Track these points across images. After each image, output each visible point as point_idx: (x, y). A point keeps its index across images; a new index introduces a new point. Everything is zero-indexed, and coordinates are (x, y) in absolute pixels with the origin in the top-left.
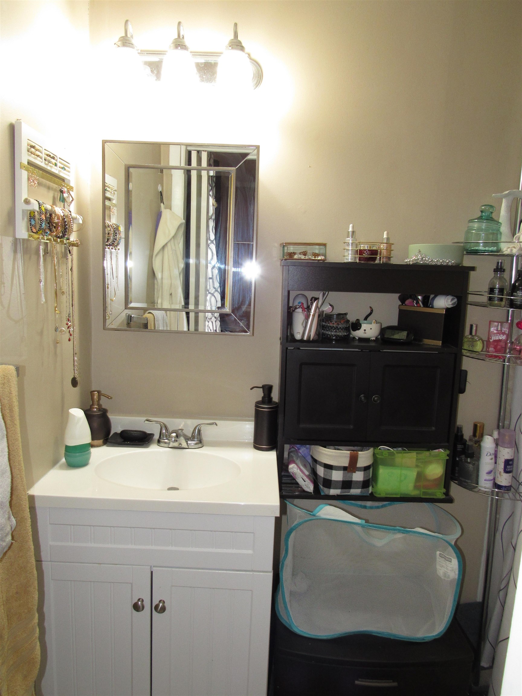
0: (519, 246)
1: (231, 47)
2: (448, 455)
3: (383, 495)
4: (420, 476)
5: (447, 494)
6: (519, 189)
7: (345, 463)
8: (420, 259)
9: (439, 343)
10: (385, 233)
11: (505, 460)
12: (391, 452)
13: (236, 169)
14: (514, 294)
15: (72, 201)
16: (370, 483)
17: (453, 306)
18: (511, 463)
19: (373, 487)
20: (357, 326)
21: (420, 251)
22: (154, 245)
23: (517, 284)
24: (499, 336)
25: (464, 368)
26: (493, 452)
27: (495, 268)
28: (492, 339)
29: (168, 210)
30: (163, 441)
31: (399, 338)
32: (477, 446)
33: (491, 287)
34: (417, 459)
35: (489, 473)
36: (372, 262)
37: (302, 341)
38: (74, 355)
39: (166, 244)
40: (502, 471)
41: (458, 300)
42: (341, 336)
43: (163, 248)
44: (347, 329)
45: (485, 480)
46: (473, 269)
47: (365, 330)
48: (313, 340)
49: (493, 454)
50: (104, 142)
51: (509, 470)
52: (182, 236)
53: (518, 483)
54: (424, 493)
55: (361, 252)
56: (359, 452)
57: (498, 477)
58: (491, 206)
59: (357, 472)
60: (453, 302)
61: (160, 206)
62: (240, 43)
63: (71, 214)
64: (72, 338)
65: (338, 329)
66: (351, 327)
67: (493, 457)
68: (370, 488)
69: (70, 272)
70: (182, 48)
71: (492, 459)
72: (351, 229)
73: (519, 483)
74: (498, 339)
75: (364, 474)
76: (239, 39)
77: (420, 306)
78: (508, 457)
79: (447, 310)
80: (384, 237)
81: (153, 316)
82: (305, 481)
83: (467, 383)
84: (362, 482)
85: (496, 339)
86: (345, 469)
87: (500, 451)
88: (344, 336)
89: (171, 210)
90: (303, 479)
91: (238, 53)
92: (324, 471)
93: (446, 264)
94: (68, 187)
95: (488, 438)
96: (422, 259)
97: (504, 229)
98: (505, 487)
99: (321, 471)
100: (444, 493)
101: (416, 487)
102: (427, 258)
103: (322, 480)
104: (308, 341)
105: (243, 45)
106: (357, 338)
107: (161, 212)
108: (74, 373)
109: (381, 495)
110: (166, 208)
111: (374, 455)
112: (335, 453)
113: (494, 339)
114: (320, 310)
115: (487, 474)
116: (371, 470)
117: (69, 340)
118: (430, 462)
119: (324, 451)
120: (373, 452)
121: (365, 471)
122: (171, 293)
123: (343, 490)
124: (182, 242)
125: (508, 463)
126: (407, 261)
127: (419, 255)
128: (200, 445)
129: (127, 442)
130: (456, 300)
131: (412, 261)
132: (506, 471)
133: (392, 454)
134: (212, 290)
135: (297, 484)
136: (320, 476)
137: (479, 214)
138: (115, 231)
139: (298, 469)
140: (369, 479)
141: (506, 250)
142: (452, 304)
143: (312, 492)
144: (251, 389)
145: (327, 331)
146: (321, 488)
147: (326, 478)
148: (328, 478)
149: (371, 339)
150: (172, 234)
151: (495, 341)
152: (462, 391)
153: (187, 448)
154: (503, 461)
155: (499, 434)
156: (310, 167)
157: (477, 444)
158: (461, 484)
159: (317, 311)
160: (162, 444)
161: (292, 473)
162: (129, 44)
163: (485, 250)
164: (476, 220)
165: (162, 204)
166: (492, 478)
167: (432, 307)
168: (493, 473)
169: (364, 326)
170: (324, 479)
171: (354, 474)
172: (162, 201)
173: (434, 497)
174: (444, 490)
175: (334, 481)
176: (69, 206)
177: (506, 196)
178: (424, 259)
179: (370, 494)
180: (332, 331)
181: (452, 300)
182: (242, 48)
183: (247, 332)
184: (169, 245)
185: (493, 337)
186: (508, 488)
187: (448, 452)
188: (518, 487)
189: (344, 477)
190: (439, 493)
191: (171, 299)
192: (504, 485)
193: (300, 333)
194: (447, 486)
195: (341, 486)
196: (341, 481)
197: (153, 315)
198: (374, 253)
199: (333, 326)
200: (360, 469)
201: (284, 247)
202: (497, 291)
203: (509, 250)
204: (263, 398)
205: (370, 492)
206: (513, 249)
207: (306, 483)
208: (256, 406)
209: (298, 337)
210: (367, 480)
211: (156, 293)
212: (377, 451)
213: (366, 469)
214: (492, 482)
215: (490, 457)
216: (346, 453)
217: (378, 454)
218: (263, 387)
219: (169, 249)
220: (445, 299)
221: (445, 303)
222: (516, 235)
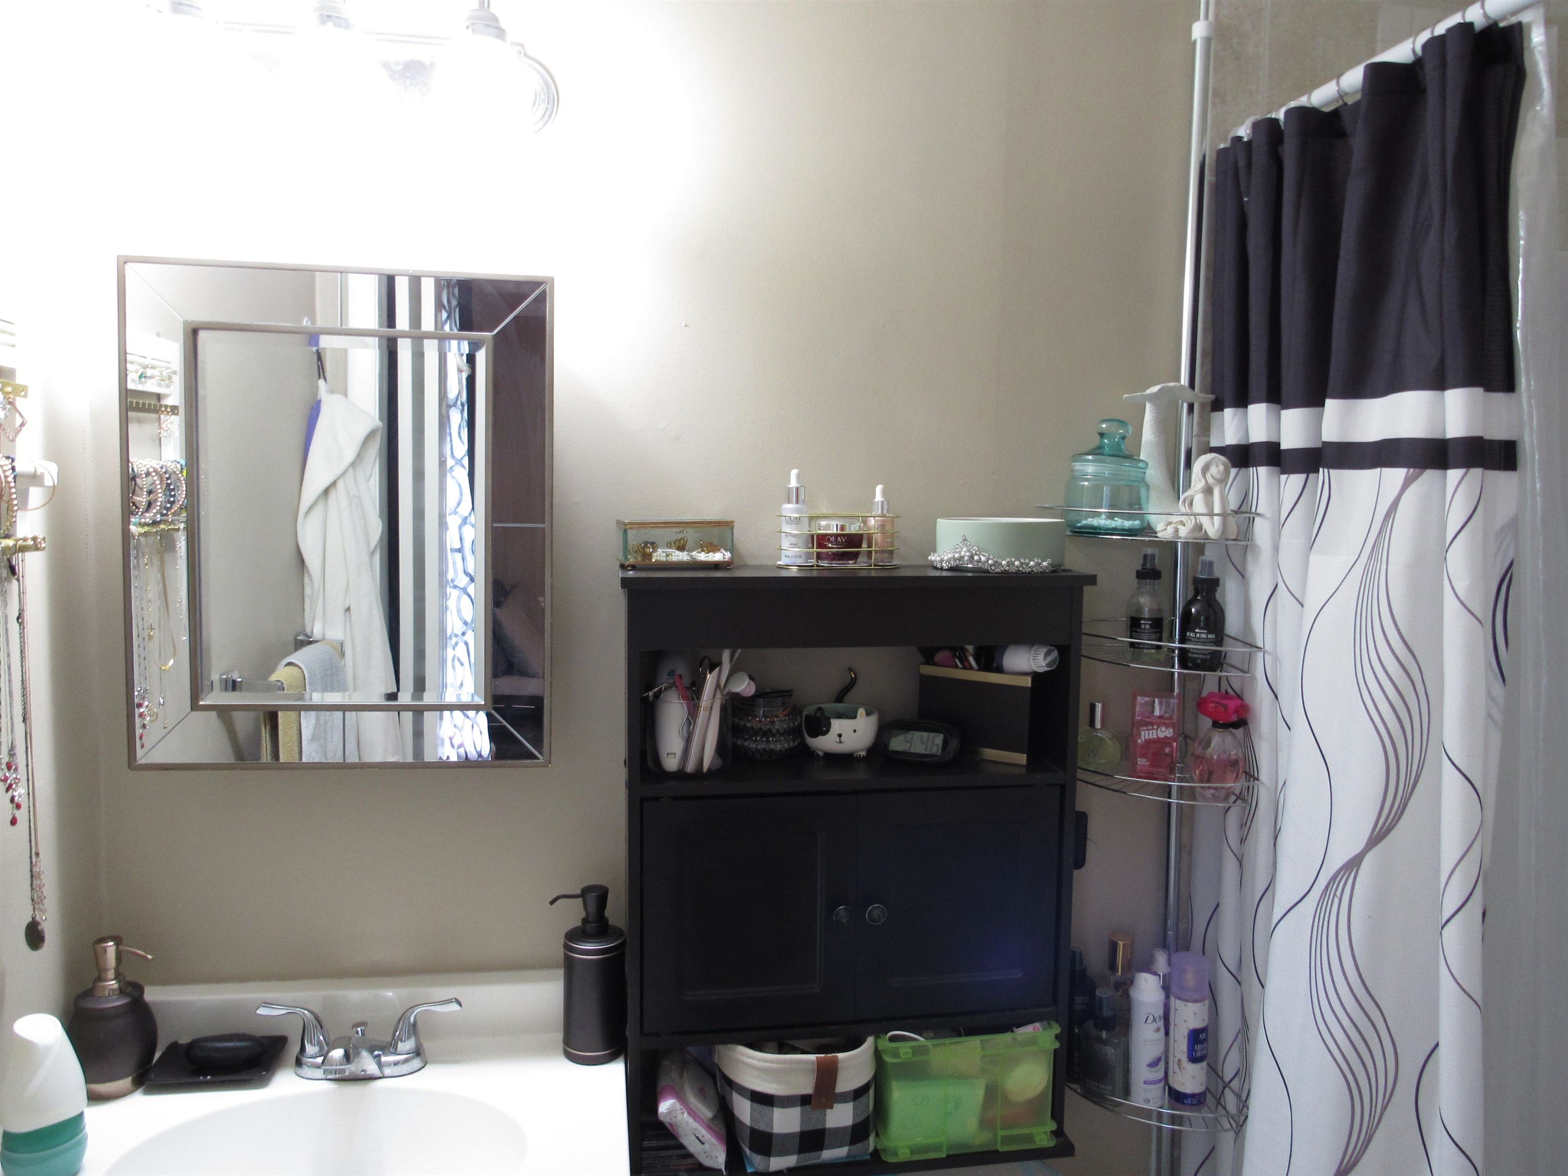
0: (1193, 521)
1: (470, 29)
2: (1057, 1037)
3: (904, 1155)
4: (993, 1094)
5: (1058, 1133)
6: (1178, 379)
7: (806, 1086)
8: (966, 558)
9: (1021, 758)
10: (879, 489)
11: (1189, 1030)
12: (920, 1046)
13: (493, 336)
14: (1188, 634)
15: (22, 425)
16: (871, 1125)
17: (1049, 669)
18: (1202, 1036)
19: (877, 1135)
20: (819, 726)
21: (965, 540)
22: (300, 490)
23: (1193, 610)
24: (1157, 729)
25: (1079, 808)
26: (1160, 1012)
27: (1140, 568)
28: (1143, 737)
29: (337, 398)
30: (309, 1062)
31: (924, 752)
32: (1119, 993)
33: (1133, 615)
34: (983, 1057)
35: (1153, 1064)
36: (851, 564)
37: (680, 775)
38: (31, 857)
39: (334, 484)
40: (1184, 1058)
41: (1061, 654)
42: (781, 750)
43: (326, 492)
44: (795, 732)
45: (1145, 1083)
46: (1092, 580)
47: (840, 735)
48: (709, 769)
49: (1160, 1017)
50: (123, 262)
51: (1199, 1054)
52: (375, 462)
53: (1220, 1082)
54: (1006, 1140)
55: (822, 540)
56: (841, 1055)
57: (1174, 1073)
58: (1122, 423)
59: (836, 1106)
60: (1050, 659)
61: (317, 388)
62: (495, 18)
63: (13, 469)
64: (20, 814)
65: (773, 735)
66: (804, 725)
67: (1161, 1024)
68: (872, 1138)
69: (14, 627)
70: (337, 25)
71: (1158, 1030)
72: (793, 483)
73: (1224, 1082)
74: (1155, 737)
75: (855, 1108)
76: (492, 10)
77: (971, 668)
78: (1196, 1023)
79: (1036, 676)
80: (876, 500)
81: (300, 671)
82: (703, 1143)
83: (1088, 842)
84: (849, 1132)
85: (1151, 737)
86: (804, 1100)
87: (1176, 1010)
88: (787, 749)
89: (346, 396)
90: (698, 1138)
91: (490, 41)
92: (753, 1110)
93: (1030, 570)
94: (9, 389)
95: (1146, 979)
96: (972, 557)
97: (1155, 474)
98: (1193, 1096)
99: (744, 1110)
100: (1052, 1132)
101: (985, 1123)
102: (984, 556)
103: (748, 1132)
104: (698, 775)
105: (503, 25)
106: (821, 754)
107: (320, 401)
108: (34, 910)
109: (897, 1155)
110: (332, 392)
111: (877, 1055)
112: (778, 1062)
113: (1147, 737)
114: (725, 692)
115: (1149, 1069)
116: (872, 1092)
117: (14, 822)
118: (1015, 1061)
119: (753, 1058)
120: (874, 1046)
121: (857, 1101)
122: (347, 606)
123: (803, 1155)
124: (378, 479)
125: (1196, 1037)
126: (933, 558)
127: (964, 549)
128: (416, 1063)
129: (205, 1075)
130: (1055, 654)
131: (948, 561)
132: (1194, 1059)
133: (919, 1051)
134: (463, 581)
135: (682, 1147)
136: (742, 1123)
137: (1095, 441)
138: (168, 485)
139: (683, 1113)
140: (868, 1118)
141: (1164, 528)
142: (1047, 665)
143: (723, 1167)
144: (552, 903)
145: (745, 740)
146: (746, 1153)
147: (756, 1127)
148: (762, 1127)
149: (855, 755)
150: (350, 455)
151: (1148, 742)
152: (1080, 862)
153: (382, 1076)
154: (1185, 1033)
155: (1169, 963)
156: (685, 326)
157: (1120, 990)
158: (1089, 1095)
159: (719, 696)
160: (306, 1071)
161: (670, 1124)
163: (1115, 529)
164: (1090, 457)
165: (321, 382)
166: (1161, 1075)
167: (1000, 670)
168: (1162, 1064)
169: (837, 725)
170: (754, 1132)
171: (828, 1112)
172: (321, 371)
173: (1033, 1147)
174: (1052, 1126)
175: (779, 1134)
176: (13, 441)
177: (1153, 398)
178: (976, 558)
179: (872, 1154)
180: (756, 741)
181: (1047, 654)
182: (500, 33)
183: (536, 758)
184: (340, 484)
185: (1143, 733)
186: (1196, 1100)
187: (1056, 1029)
188: (1223, 1092)
189: (803, 1122)
190: (1042, 1136)
191: (348, 620)
192: (1191, 1092)
193: (675, 754)
194: (1057, 1113)
195: (797, 1146)
196: (796, 1133)
197: (300, 668)
198: (854, 540)
199: (761, 729)
200: (843, 1098)
201: (625, 531)
202: (1146, 625)
203: (1170, 530)
204: (585, 921)
205: (871, 1149)
206: (1180, 527)
207: (707, 1146)
208: (567, 948)
209: (671, 763)
210: (862, 1121)
211: (307, 607)
212: (884, 1043)
213: (858, 1094)
214: (1161, 1085)
215: (1155, 1026)
216: (806, 1062)
217: (886, 1051)
218: (585, 893)
219: (339, 497)
220: (1030, 653)
221: (1031, 659)
222: (1183, 493)
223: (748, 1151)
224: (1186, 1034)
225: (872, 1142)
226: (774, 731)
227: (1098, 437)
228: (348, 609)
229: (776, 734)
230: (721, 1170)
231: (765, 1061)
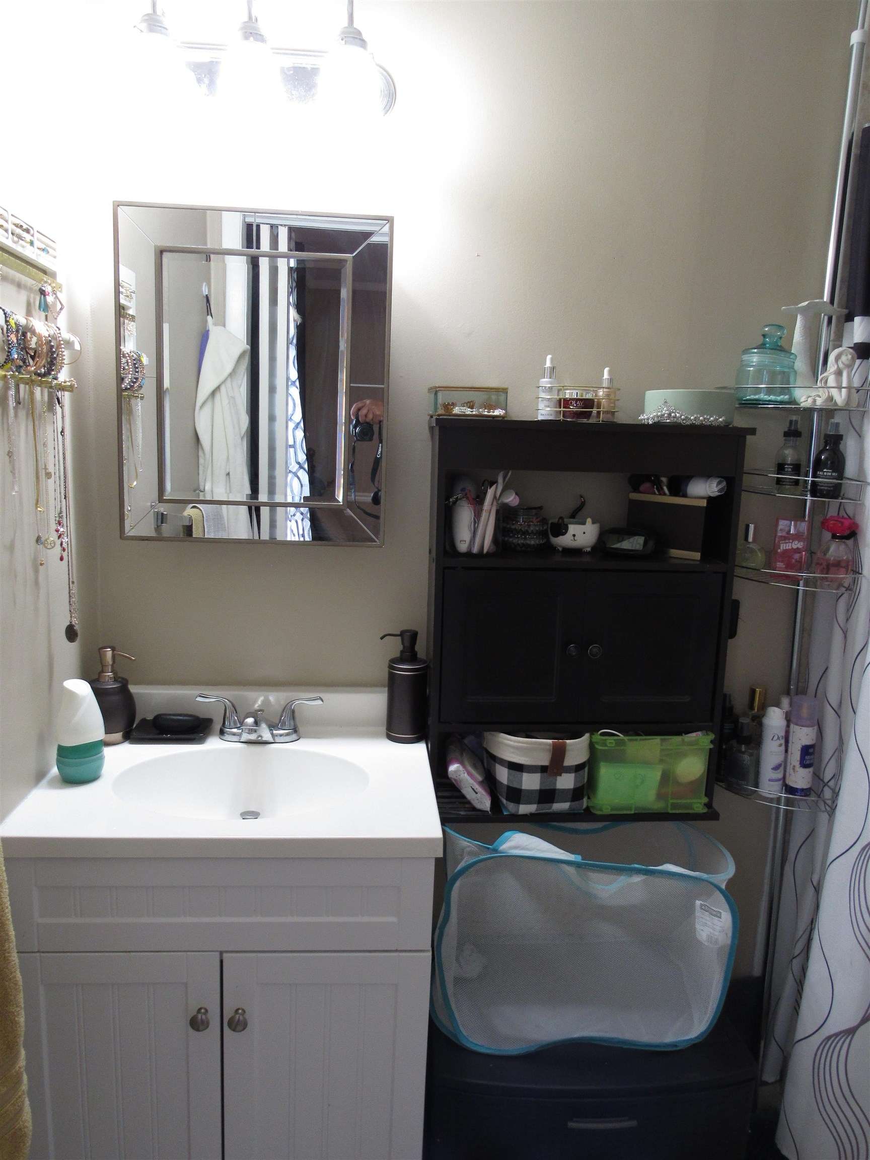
0: (827, 395)
1: (344, 41)
2: (712, 742)
3: (607, 811)
4: (667, 778)
5: (709, 805)
6: (822, 298)
7: (544, 759)
8: (666, 415)
9: (697, 556)
10: (606, 370)
11: (802, 746)
12: (620, 740)
13: (353, 257)
14: (818, 473)
15: (61, 309)
16: (585, 792)
17: (720, 494)
18: (811, 750)
19: (589, 798)
20: (560, 529)
21: (666, 402)
22: (197, 390)
23: (823, 457)
24: (792, 543)
25: (734, 597)
26: (783, 733)
27: (786, 430)
28: (782, 548)
29: (220, 328)
30: (228, 731)
31: (630, 548)
32: (755, 724)
33: (780, 462)
34: (662, 750)
35: (776, 768)
36: (585, 421)
37: (469, 554)
38: (69, 584)
39: (218, 388)
40: (797, 764)
41: (727, 484)
42: (534, 545)
43: (213, 393)
44: (543, 534)
45: (770, 780)
46: (753, 431)
47: (574, 535)
48: (487, 552)
49: (782, 736)
50: (117, 205)
51: (808, 762)
52: (244, 375)
53: (822, 783)
54: (674, 806)
55: (567, 402)
56: (568, 741)
57: (790, 775)
58: (780, 327)
59: (563, 775)
60: (720, 487)
61: (206, 321)
62: (359, 33)
63: (60, 334)
64: (65, 554)
65: (529, 534)
66: (549, 530)
67: (783, 741)
68: (585, 799)
69: (60, 437)
70: (256, 40)
71: (780, 745)
72: (548, 364)
73: (824, 782)
74: (790, 548)
75: (576, 777)
77: (665, 494)
78: (807, 741)
79: (710, 499)
80: (604, 378)
81: (201, 512)
82: (477, 793)
83: (739, 620)
84: (571, 793)
85: (787, 548)
86: (543, 769)
87: (794, 732)
88: (538, 545)
89: (225, 328)
90: (473, 789)
91: (356, 50)
92: (509, 773)
93: (710, 423)
94: (54, 285)
95: (774, 711)
96: (670, 414)
97: (801, 365)
98: (802, 790)
99: (503, 775)
100: (705, 805)
101: (660, 796)
102: (678, 413)
103: (506, 788)
104: (480, 555)
105: (365, 37)
106: (560, 549)
107: (209, 330)
108: (71, 617)
109: (602, 810)
110: (215, 324)
111: (592, 746)
112: (527, 743)
113: (784, 548)
114: (499, 502)
115: (774, 771)
116: (586, 769)
117: (62, 559)
118: (682, 755)
119: (511, 740)
120: (589, 740)
121: (577, 773)
122: (227, 471)
123: (541, 805)
124: (246, 384)
125: (806, 751)
126: (642, 417)
127: (665, 409)
128: (294, 737)
129: (167, 735)
130: (724, 484)
131: (653, 418)
132: (804, 765)
133: (621, 743)
134: (294, 467)
135: (464, 797)
136: (502, 783)
137: (760, 340)
138: (135, 364)
139: (464, 773)
140: (583, 785)
141: (806, 399)
142: (719, 491)
143: (489, 809)
144: (382, 638)
145: (511, 537)
146: (503, 804)
147: (511, 785)
148: (515, 785)
149: (583, 550)
150: (229, 368)
151: (786, 551)
152: (733, 634)
153: (273, 741)
154: (799, 747)
155: (791, 704)
156: (478, 256)
157: (756, 722)
158: (730, 788)
159: (495, 503)
160: (227, 737)
161: (455, 780)
162: (160, 28)
163: (770, 401)
164: (756, 350)
165: (209, 318)
166: (780, 776)
167: (685, 495)
168: (782, 768)
169: (573, 529)
170: (509, 788)
171: (559, 778)
172: (209, 312)
173: (691, 811)
174: (705, 800)
175: (526, 790)
176: (56, 319)
177: (804, 310)
178: (673, 414)
179: (584, 810)
180: (518, 538)
181: (719, 483)
182: (363, 43)
183: (376, 542)
184: (223, 388)
185: (782, 545)
186: (806, 792)
187: (712, 736)
188: (822, 790)
189: (541, 783)
190: (698, 805)
191: (228, 482)
192: (801, 788)
193: (465, 541)
194: (709, 793)
195: (537, 799)
196: (537, 790)
197: (201, 510)
198: (589, 403)
199: (521, 530)
200: (568, 770)
201: (436, 394)
202: (788, 468)
203: (810, 400)
204: (402, 652)
205: (585, 806)
206: (817, 398)
207: (479, 795)
208: (391, 667)
209: (463, 547)
210: (580, 787)
211: (201, 472)
212: (597, 737)
213: (578, 768)
214: (780, 782)
215: (779, 742)
216: (546, 744)
217: (597, 743)
218: (402, 634)
219: (222, 396)
220: (706, 483)
221: (708, 488)
222: (821, 375)
223: (504, 801)
224: (800, 749)
225: (585, 802)
226: (530, 532)
227: (762, 337)
228: (228, 474)
229: (531, 533)
230: (487, 811)
231: (519, 742)
